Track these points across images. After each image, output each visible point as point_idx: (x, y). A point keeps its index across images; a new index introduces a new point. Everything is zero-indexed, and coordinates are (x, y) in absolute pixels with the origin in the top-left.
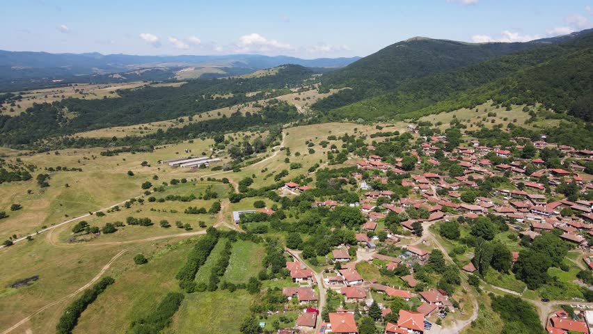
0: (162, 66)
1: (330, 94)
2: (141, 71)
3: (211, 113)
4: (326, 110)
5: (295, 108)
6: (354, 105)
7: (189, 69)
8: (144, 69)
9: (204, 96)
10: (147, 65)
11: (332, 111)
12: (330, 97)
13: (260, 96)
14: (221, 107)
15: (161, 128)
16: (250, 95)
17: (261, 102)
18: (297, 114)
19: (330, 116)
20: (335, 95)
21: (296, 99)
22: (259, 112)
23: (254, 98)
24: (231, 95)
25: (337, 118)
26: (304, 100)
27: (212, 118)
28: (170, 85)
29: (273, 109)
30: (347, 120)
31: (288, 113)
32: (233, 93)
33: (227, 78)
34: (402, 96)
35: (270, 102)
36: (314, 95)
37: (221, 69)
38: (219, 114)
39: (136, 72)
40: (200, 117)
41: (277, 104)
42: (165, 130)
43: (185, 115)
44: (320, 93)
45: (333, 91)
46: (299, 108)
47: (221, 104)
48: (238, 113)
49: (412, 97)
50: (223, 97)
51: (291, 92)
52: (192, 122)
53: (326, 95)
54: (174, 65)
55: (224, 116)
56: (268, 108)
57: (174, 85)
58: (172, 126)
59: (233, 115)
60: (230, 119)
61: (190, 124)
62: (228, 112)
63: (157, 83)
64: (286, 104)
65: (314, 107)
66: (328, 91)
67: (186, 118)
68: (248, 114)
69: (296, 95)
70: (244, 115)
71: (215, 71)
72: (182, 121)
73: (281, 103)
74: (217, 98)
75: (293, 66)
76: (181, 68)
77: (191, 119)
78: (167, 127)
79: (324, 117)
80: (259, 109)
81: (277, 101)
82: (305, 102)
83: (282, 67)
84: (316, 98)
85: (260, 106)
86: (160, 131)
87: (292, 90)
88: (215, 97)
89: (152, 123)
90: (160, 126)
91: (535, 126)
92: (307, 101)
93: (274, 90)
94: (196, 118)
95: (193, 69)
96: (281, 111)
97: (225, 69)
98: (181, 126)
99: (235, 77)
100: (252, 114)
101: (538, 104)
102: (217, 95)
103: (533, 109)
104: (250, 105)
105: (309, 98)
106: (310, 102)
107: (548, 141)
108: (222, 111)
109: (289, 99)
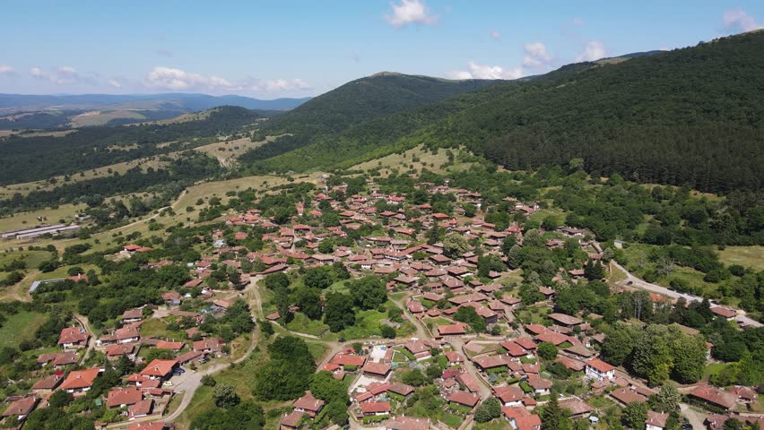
0: (53, 109)
1: (265, 142)
2: (17, 117)
3: (98, 170)
4: (253, 162)
5: (216, 162)
6: (286, 155)
7: (94, 113)
8: (22, 113)
9: (95, 149)
10: (32, 109)
11: (258, 162)
12: (265, 146)
13: (174, 148)
14: (117, 162)
15: (19, 192)
16: (162, 146)
17: (173, 155)
18: (219, 168)
19: (254, 169)
20: (270, 143)
21: (220, 149)
22: (167, 167)
23: (166, 150)
24: (135, 146)
25: (262, 171)
26: (230, 150)
27: (100, 176)
28: (49, 134)
29: (186, 163)
30: (274, 173)
31: (206, 167)
32: (139, 143)
33: (137, 125)
34: (343, 141)
35: (184, 155)
36: (245, 144)
37: (140, 113)
38: (110, 171)
39: (10, 118)
40: (83, 175)
41: (193, 157)
42: (25, 194)
43: (62, 174)
44: (253, 141)
45: (270, 138)
46: (222, 161)
47: (118, 158)
48: (137, 169)
49: (355, 142)
50: (122, 149)
51: (218, 141)
52: (68, 183)
53: (259, 144)
54: (72, 107)
55: (116, 173)
56: (179, 162)
57: (56, 134)
58: (38, 188)
59: (129, 171)
60: (123, 177)
61: (65, 185)
62: (122, 168)
63: (33, 132)
64: (205, 156)
65: (241, 159)
66: (264, 139)
67: (62, 178)
68: (150, 170)
69: (222, 145)
70: (145, 172)
71: (130, 116)
72: (54, 182)
73: (200, 154)
74: (115, 151)
75: (232, 108)
76: (81, 112)
77: (67, 179)
78: (31, 190)
79: (247, 170)
80: (168, 164)
81: (194, 153)
82: (231, 153)
83: (217, 110)
84: (246, 149)
85: (169, 160)
86: (18, 196)
87: (220, 138)
88: (111, 149)
89: (8, 187)
90: (20, 189)
91: (448, 170)
92: (235, 152)
93: (195, 139)
94: (77, 177)
95: (98, 113)
96: (197, 166)
97: (147, 113)
98: (51, 188)
99: (149, 123)
100: (156, 169)
101: (461, 147)
102: (116, 147)
103: (456, 153)
104: (157, 158)
105: (237, 148)
106: (238, 153)
107: (450, 185)
108: (114, 167)
109: (210, 149)
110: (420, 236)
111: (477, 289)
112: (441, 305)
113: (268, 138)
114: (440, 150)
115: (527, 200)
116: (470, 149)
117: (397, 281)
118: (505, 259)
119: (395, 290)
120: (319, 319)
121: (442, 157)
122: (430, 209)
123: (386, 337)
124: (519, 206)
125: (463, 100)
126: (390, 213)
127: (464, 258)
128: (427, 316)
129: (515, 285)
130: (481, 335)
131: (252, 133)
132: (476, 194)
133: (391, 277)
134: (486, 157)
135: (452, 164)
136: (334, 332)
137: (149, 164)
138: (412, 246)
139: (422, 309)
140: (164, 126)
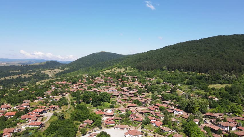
1: (65, 70)
3: (7, 77)
4: (61, 75)
5: (48, 75)
9: (5, 72)
13: (33, 71)
14: (13, 75)
16: (29, 71)
18: (49, 77)
21: (49, 72)
24: (20, 71)
26: (53, 72)
27: (7, 79)
29: (38, 75)
31: (45, 77)
33: (20, 66)
34: (91, 69)
35: (37, 73)
36: (58, 71)
38: (10, 78)
41: (40, 74)
44: (61, 70)
46: (50, 75)
48: (20, 77)
49: (95, 69)
50: (15, 72)
51: (49, 70)
53: (63, 70)
56: (35, 75)
59: (17, 77)
60: (15, 79)
62: (15, 77)
64: (44, 73)
65: (57, 74)
68: (25, 77)
70: (23, 78)
71: (17, 64)
73: (42, 73)
74: (12, 72)
75: (53, 61)
80: (31, 76)
82: (53, 73)
83: (48, 62)
84: (58, 72)
85: (32, 74)
88: (11, 72)
91: (125, 72)
92: (54, 72)
93: (41, 69)
96: (41, 76)
100: (27, 77)
101: (129, 67)
102: (13, 71)
103: (128, 68)
104: (27, 74)
105: (55, 72)
106: (55, 73)
107: (126, 75)
108: (12, 77)
109: (46, 72)
110: (119, 86)
111: (139, 97)
112: (128, 100)
113: (66, 69)
114: (122, 68)
115: (151, 77)
116: (132, 67)
117: (113, 95)
118: (146, 90)
119: (113, 97)
120: (89, 104)
121: (123, 69)
122: (121, 80)
123: (111, 108)
124: (148, 79)
125: (128, 57)
126: (109, 81)
127: (133, 90)
128: (123, 103)
129: (150, 96)
130: (141, 107)
131: (60, 68)
132: (135, 77)
133: (111, 94)
134: (137, 68)
135: (127, 71)
136: (94, 107)
137: (25, 76)
138: (117, 88)
139: (122, 101)
140: (30, 66)
